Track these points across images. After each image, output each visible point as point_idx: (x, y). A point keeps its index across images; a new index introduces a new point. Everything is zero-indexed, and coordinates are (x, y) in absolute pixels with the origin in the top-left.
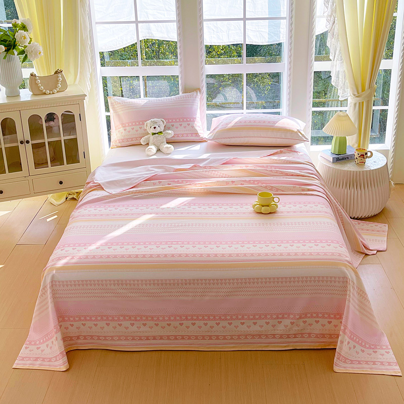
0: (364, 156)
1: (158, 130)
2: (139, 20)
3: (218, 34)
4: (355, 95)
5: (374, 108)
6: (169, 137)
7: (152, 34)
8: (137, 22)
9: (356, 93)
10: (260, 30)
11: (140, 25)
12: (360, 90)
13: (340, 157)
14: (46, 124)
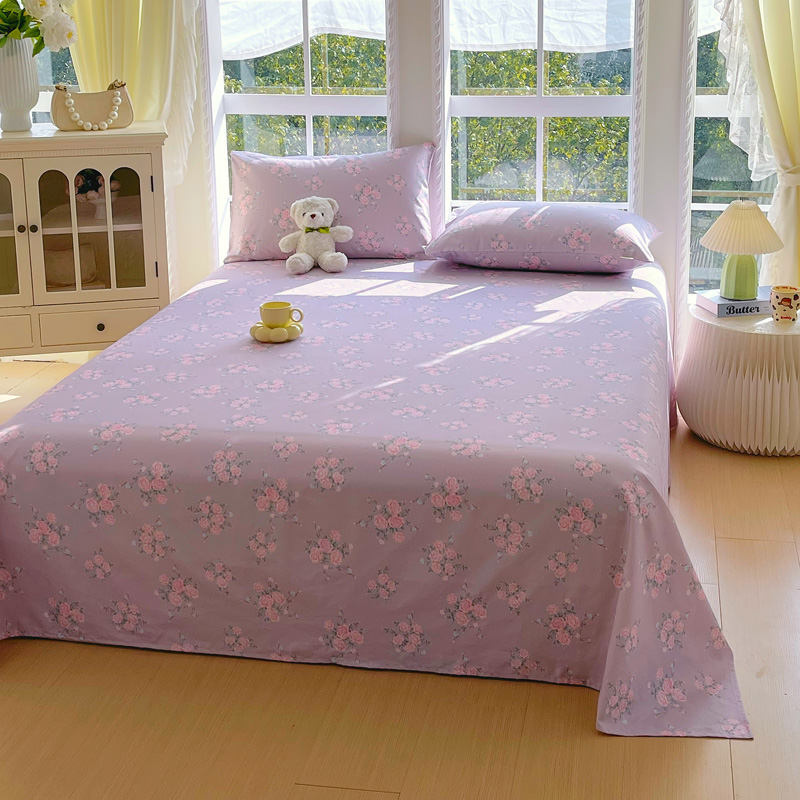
1: (320, 221)
3: (482, 26)
4: (785, 168)
7: (337, 23)
9: (789, 164)
10: (575, 19)
11: (312, 3)
13: (739, 305)
14: (82, 197)
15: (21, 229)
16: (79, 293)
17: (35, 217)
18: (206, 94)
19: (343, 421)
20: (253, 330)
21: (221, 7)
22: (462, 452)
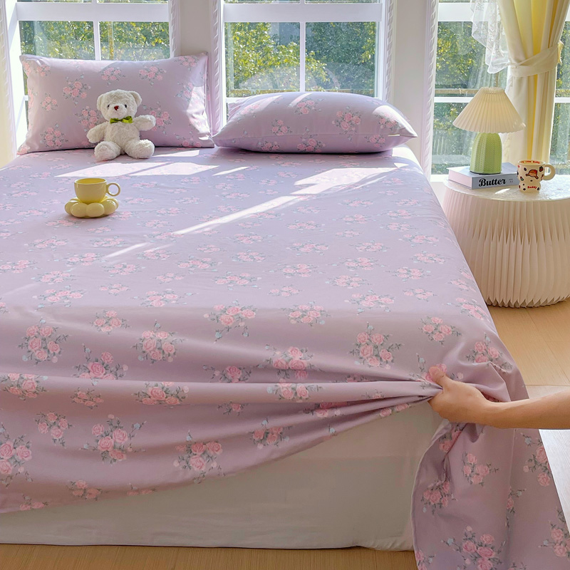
0: (536, 173)
1: (123, 112)
4: (518, 61)
5: (557, 100)
6: (146, 128)
9: (522, 58)
12: (530, 52)
13: (489, 178)
19: (167, 293)
20: (68, 206)
22: (302, 320)
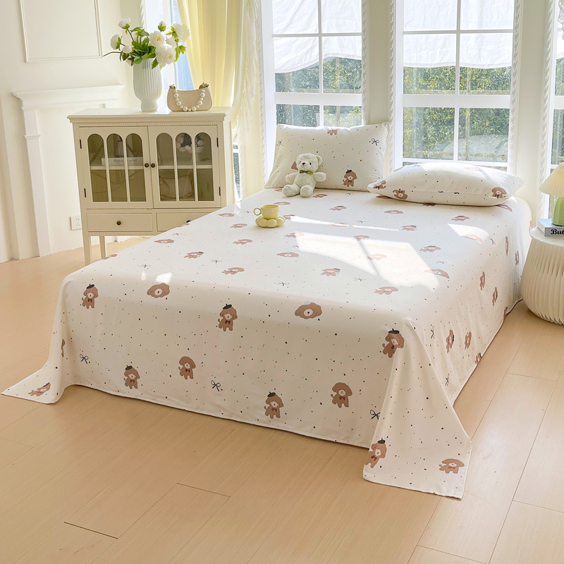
2: (324, 31)
6: (319, 179)
8: (320, 35)
11: (323, 38)
13: (560, 229)
14: (182, 150)
15: (147, 166)
16: (178, 203)
17: (155, 160)
18: (262, 91)
21: (275, 42)
